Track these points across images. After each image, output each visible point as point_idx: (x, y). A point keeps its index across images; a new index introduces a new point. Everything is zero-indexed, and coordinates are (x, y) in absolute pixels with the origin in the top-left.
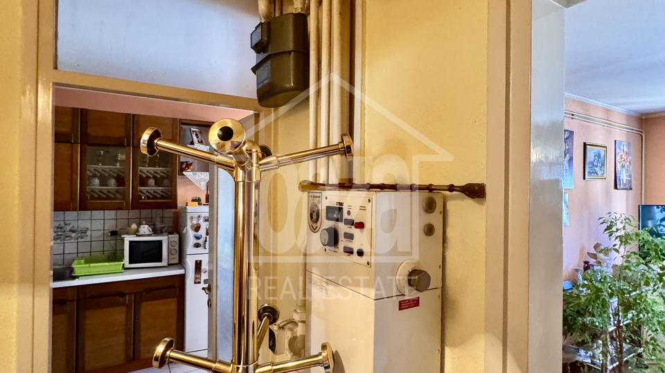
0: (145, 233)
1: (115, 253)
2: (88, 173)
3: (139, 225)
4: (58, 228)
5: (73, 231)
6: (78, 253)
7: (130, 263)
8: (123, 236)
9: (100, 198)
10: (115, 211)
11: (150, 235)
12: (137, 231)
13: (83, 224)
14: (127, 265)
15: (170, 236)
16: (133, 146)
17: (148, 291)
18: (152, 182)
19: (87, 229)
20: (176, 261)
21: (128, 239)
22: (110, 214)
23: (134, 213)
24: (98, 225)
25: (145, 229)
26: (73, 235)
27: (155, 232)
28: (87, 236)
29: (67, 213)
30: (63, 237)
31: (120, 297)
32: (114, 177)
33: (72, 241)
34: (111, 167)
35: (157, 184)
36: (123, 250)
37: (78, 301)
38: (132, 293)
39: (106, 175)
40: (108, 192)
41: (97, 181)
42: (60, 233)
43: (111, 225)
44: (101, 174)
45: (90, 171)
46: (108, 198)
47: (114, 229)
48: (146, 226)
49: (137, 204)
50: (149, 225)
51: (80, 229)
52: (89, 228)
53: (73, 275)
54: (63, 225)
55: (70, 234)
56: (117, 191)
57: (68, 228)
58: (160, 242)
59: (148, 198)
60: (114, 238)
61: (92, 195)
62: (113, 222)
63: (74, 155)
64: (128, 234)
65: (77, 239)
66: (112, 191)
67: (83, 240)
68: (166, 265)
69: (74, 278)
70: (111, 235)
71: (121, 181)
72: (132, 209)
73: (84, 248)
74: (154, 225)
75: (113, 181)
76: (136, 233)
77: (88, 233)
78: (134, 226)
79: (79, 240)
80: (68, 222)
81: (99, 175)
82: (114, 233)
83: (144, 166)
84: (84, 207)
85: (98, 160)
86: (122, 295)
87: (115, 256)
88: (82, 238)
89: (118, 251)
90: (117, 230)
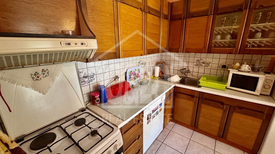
0: (245, 70)
1: (222, 78)
2: (215, 32)
3: (241, 64)
4: (197, 61)
5: (204, 63)
6: (204, 73)
7: (231, 86)
8: (229, 69)
9: (219, 46)
10: (226, 55)
11: (249, 72)
12: (240, 68)
13: (208, 60)
14: (229, 87)
15: (267, 75)
16: (249, 9)
17: (240, 108)
18: (259, 35)
19: (210, 62)
20: (269, 94)
21: (232, 72)
22: (224, 56)
23: (239, 56)
24: (216, 61)
25: (246, 67)
26: (203, 65)
27: (253, 70)
28: (210, 66)
29: (202, 54)
30: (199, 65)
31: (221, 104)
32: (230, 33)
33: (203, 67)
34: (229, 27)
35: (263, 36)
36: (228, 76)
37: (199, 98)
38: (229, 105)
39: (226, 32)
40: (225, 43)
41: (219, 37)
42: (198, 63)
43: (223, 62)
44: (222, 32)
45: (216, 31)
46: (224, 46)
47: (224, 64)
48: (247, 66)
49: (244, 51)
50: (249, 65)
51: (206, 62)
52: (211, 62)
53: (199, 85)
54: (199, 60)
55: (201, 64)
56: (230, 42)
57: (202, 61)
58: (257, 79)
59: (253, 46)
60: (223, 69)
61: (215, 45)
62: (224, 61)
63: (209, 22)
64: (232, 68)
65: (205, 67)
66: (227, 42)
67: (207, 68)
68: (259, 94)
69: (200, 87)
70: (222, 67)
71: (234, 36)
72: (239, 53)
73: (207, 71)
74: (253, 65)
75: (229, 36)
76: (239, 69)
77: (210, 65)
78: (238, 64)
79: (206, 68)
80: (202, 58)
81: (221, 33)
82: (224, 67)
83: (255, 24)
84: (209, 51)
85: (222, 24)
86: (223, 104)
87: (222, 80)
88: (207, 67)
89: (224, 76)
90: (226, 65)
